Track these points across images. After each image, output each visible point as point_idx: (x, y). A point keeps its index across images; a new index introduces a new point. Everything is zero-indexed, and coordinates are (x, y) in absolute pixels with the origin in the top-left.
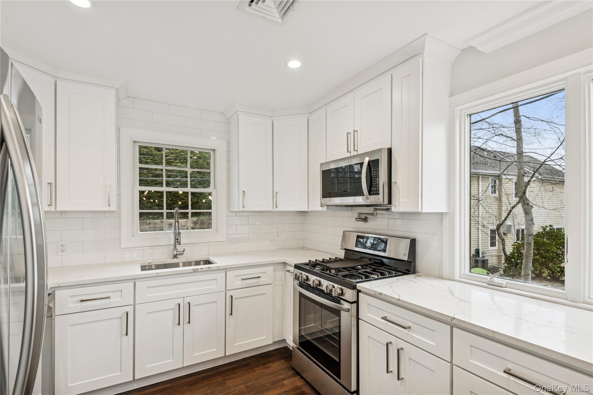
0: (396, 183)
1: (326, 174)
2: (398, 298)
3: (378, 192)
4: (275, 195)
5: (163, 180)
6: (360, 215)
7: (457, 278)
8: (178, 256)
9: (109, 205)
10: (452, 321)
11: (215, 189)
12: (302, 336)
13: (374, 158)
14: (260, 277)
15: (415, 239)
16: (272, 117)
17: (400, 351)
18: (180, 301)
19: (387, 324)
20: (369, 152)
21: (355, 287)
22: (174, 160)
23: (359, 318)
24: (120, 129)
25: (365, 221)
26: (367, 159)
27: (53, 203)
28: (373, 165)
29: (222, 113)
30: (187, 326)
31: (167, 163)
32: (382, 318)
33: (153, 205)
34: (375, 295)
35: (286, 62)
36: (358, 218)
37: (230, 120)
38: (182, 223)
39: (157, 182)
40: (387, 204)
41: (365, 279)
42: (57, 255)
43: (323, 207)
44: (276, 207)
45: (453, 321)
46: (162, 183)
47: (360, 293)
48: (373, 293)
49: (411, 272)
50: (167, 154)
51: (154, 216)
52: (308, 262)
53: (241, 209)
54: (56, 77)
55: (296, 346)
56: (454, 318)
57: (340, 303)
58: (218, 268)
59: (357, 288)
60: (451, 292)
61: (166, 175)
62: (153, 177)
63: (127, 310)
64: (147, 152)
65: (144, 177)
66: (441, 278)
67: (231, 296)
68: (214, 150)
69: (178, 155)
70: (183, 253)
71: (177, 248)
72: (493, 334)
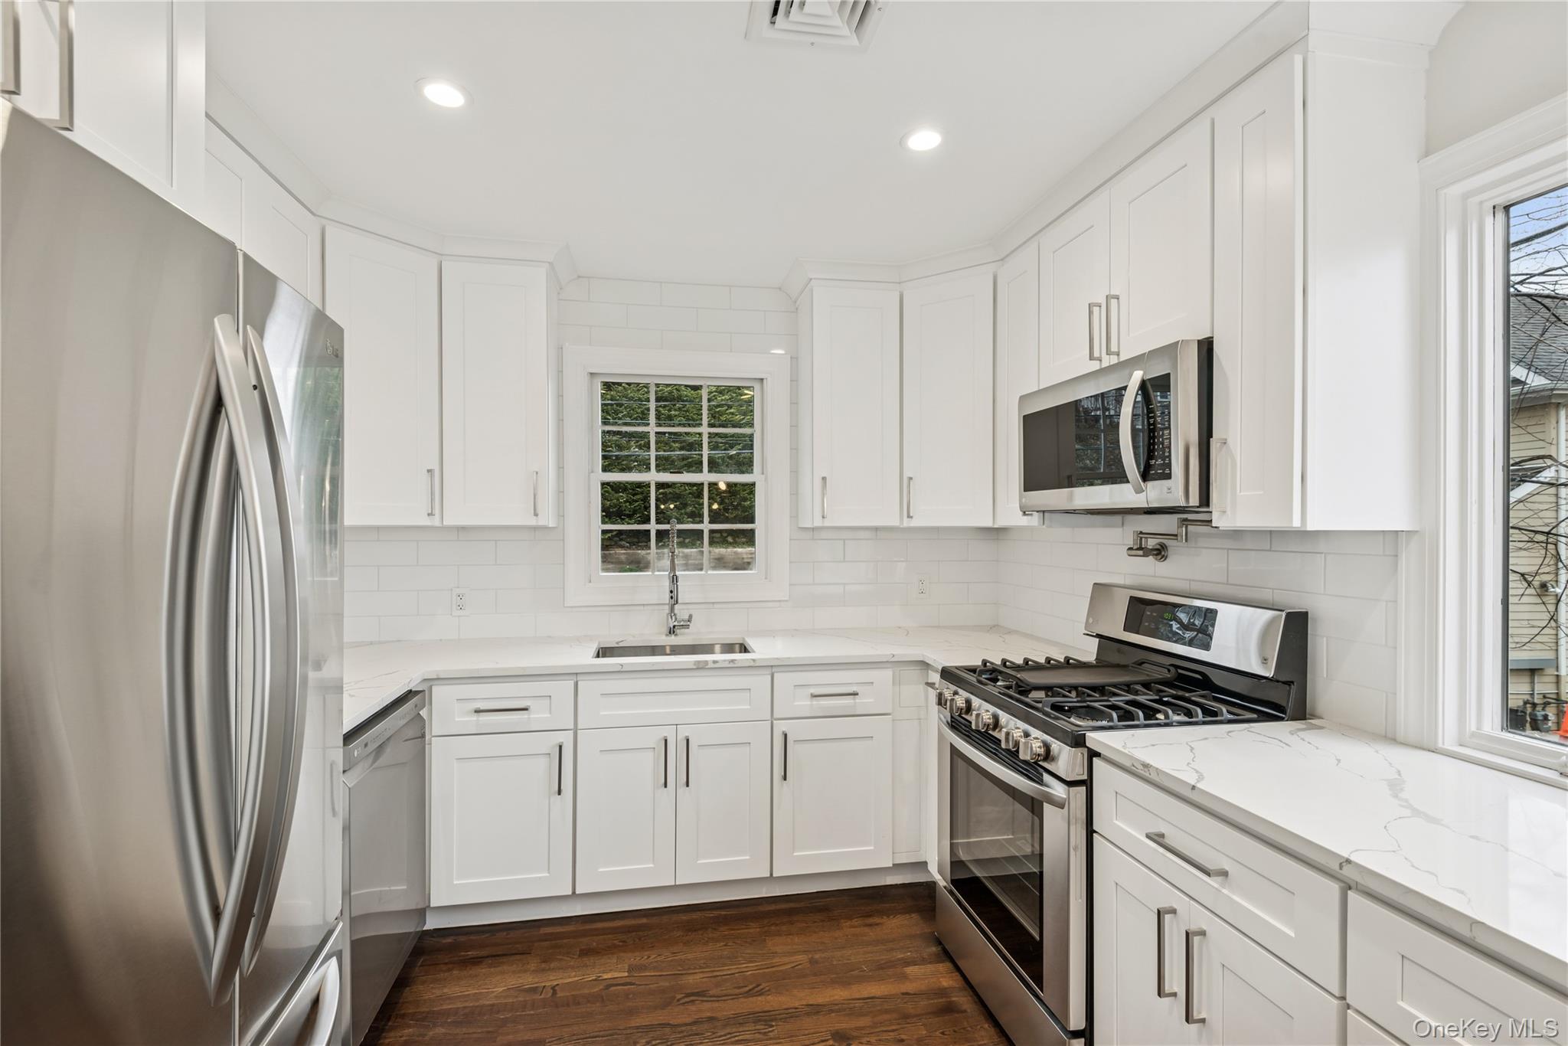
0: (1225, 443)
1: (1033, 424)
2: (1192, 782)
3: (1167, 471)
4: (906, 484)
5: (702, 455)
6: (1141, 538)
7: (1448, 742)
8: (678, 631)
9: (536, 515)
10: (1341, 868)
11: (763, 473)
12: (962, 862)
13: (1157, 371)
14: (857, 694)
15: (1307, 613)
16: (900, 283)
17: (1196, 940)
18: (669, 733)
19: (1164, 855)
20: (1145, 354)
21: (1083, 741)
22: (726, 407)
23: (1094, 828)
24: (562, 348)
25: (1160, 557)
26: (1138, 376)
27: (437, 511)
28: (1156, 388)
29: (780, 289)
30: (682, 790)
31: (712, 414)
32: (1148, 836)
33: (682, 514)
34: (1133, 768)
35: (903, 137)
36: (1135, 547)
37: (798, 303)
38: (745, 556)
39: (690, 460)
40: (1198, 507)
41: (1119, 721)
42: (451, 614)
43: (1031, 515)
44: (909, 517)
45: (1345, 868)
46: (701, 463)
47: (1095, 760)
48: (1127, 763)
49: (1288, 714)
50: (712, 395)
51: (684, 539)
52: (980, 664)
53: (818, 523)
54: (442, 255)
55: (945, 884)
56: (1348, 861)
57: (1041, 782)
58: (752, 664)
59: (1087, 744)
60: (1395, 786)
61: (709, 443)
62: (681, 449)
63: (561, 741)
64: (671, 393)
65: (665, 451)
66: (1390, 738)
67: (783, 732)
68: (762, 379)
69: (734, 395)
70: (688, 623)
71: (676, 612)
72: (1471, 930)
